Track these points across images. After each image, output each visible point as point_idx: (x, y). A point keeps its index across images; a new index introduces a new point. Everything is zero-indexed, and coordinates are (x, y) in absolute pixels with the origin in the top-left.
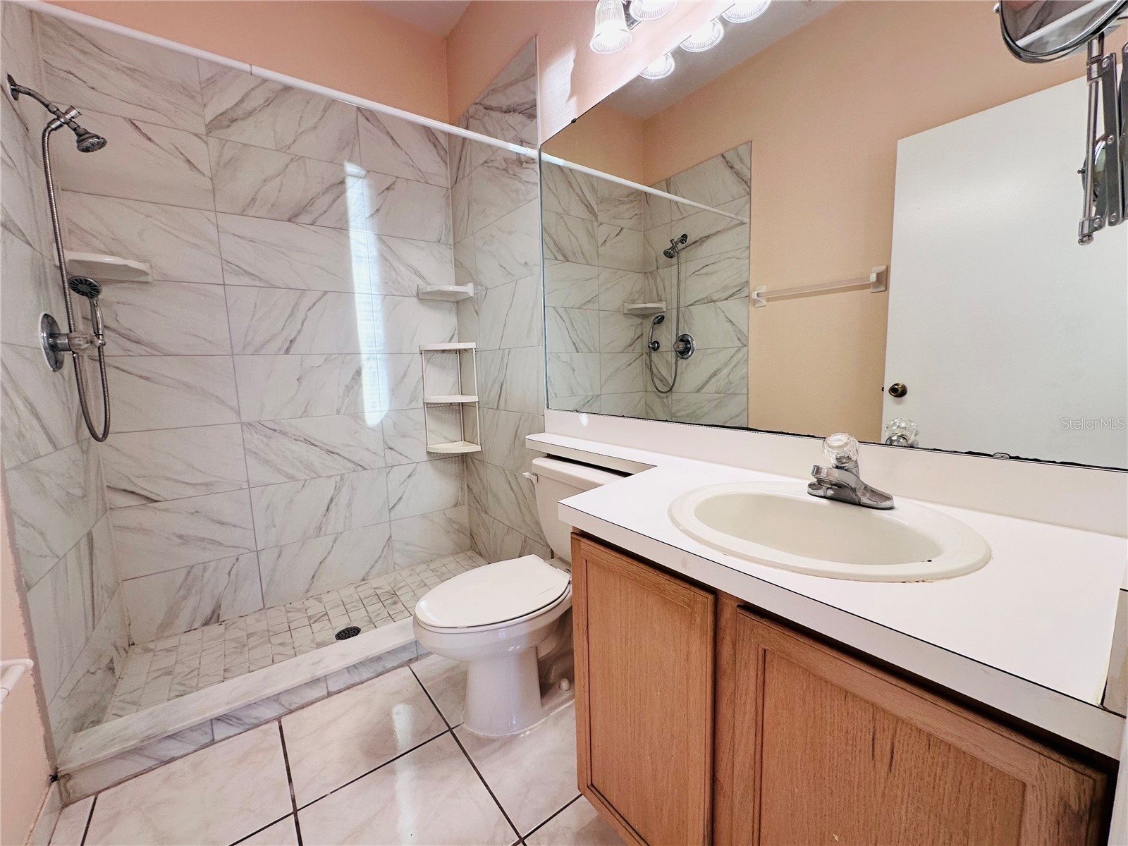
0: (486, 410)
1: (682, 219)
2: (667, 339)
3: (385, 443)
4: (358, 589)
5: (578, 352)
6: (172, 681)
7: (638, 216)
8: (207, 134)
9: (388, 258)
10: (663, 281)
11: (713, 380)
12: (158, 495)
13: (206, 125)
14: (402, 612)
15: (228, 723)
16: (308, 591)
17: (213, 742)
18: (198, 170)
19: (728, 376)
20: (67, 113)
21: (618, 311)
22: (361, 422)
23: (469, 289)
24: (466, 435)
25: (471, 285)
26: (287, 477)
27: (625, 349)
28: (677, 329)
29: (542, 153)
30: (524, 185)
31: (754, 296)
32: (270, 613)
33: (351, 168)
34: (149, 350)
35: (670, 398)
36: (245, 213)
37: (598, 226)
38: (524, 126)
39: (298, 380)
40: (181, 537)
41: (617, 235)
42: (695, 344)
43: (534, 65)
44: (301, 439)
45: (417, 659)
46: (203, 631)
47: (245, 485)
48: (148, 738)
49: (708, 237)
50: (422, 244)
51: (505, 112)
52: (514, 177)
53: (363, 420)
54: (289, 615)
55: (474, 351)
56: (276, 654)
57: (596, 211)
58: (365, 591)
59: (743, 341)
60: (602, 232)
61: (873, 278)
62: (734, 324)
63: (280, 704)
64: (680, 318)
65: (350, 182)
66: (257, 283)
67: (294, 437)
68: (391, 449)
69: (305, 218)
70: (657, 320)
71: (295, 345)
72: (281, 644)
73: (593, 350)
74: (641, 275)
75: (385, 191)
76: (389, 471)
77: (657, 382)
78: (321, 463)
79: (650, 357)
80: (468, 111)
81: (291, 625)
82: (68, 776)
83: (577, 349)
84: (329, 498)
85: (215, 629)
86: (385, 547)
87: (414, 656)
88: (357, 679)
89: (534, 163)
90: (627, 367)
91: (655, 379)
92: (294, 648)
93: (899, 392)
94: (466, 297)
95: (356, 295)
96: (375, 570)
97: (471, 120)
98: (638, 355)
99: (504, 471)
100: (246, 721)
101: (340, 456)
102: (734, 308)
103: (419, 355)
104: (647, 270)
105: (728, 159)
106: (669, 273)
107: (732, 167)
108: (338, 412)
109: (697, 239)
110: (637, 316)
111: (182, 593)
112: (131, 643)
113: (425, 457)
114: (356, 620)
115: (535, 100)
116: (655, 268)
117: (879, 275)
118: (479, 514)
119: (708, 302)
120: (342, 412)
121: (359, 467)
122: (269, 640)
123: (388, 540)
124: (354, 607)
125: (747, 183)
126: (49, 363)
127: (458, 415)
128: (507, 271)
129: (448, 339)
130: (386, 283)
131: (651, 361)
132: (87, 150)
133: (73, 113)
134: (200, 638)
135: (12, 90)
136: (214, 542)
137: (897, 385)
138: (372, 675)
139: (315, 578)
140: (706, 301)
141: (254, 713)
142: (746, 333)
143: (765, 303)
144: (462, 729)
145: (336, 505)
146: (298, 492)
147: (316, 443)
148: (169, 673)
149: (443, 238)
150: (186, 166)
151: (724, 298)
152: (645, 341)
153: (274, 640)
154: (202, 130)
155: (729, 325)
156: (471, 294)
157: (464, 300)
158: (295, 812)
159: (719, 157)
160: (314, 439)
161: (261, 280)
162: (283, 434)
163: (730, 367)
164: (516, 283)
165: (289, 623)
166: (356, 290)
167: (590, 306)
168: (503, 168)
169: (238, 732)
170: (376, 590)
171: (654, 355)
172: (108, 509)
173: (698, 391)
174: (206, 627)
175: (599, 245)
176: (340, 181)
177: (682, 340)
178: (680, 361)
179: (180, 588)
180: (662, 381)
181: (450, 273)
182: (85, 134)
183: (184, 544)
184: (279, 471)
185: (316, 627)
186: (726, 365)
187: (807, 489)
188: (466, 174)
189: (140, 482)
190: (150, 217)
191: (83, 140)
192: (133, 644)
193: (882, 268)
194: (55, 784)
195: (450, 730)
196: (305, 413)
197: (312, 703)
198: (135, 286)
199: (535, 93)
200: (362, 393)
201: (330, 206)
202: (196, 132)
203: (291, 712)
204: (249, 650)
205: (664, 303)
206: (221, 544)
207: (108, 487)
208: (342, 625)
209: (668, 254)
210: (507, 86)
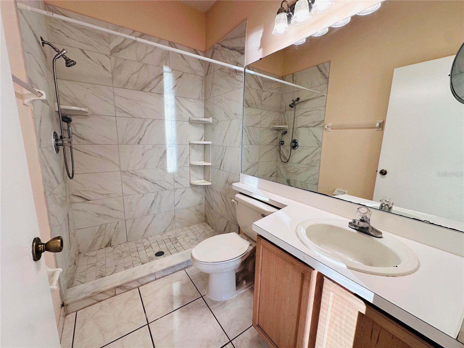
0: (215, 169)
1: (298, 91)
2: (288, 140)
3: (174, 180)
4: (162, 236)
5: (251, 144)
6: (96, 269)
7: (279, 88)
8: (111, 55)
9: (178, 106)
10: (288, 116)
11: (306, 159)
12: (90, 198)
13: (110, 51)
14: (180, 246)
15: (121, 289)
16: (143, 236)
17: (115, 295)
18: (108, 70)
19: (312, 158)
20: (62, 52)
21: (268, 128)
22: (165, 172)
23: (210, 120)
24: (205, 177)
25: (211, 118)
26: (137, 192)
27: (270, 144)
28: (292, 137)
29: (246, 69)
30: (237, 81)
31: (326, 127)
32: (130, 243)
33: (166, 69)
34: (87, 142)
35: (287, 165)
36: (124, 88)
37: (263, 92)
38: (239, 57)
39: (142, 154)
40: (98, 214)
41: (270, 96)
42: (299, 143)
43: (245, 32)
44: (143, 178)
45: (187, 267)
46: (105, 249)
47: (121, 195)
48: (94, 293)
49: (308, 100)
50: (192, 100)
51: (231, 49)
52: (233, 77)
53: (166, 171)
54: (137, 245)
55: (211, 145)
56: (134, 261)
57: (262, 86)
58: (165, 237)
59: (320, 145)
60: (263, 95)
61: (377, 125)
62: (316, 137)
63: (139, 282)
64: (294, 133)
65: (165, 74)
66: (128, 116)
67: (140, 177)
68: (176, 182)
69: (147, 90)
70: (284, 132)
71: (142, 141)
72: (135, 257)
73: (257, 144)
74: (279, 113)
75: (179, 77)
76: (175, 191)
77: (282, 158)
78: (150, 187)
79: (280, 147)
80: (214, 46)
81: (138, 249)
82: (67, 305)
83: (251, 143)
84: (152, 201)
85: (110, 249)
86: (172, 220)
87: (186, 266)
88: (166, 274)
89: (242, 73)
90: (270, 151)
91: (281, 156)
92: (140, 259)
93: (383, 173)
94: (209, 122)
95: (166, 121)
96: (168, 229)
97: (215, 50)
98: (275, 146)
99: (221, 194)
100: (127, 288)
101: (157, 184)
102: (317, 130)
103: (189, 145)
104: (281, 111)
105: (320, 68)
106: (290, 113)
107: (321, 71)
108: (157, 167)
109: (304, 100)
110: (276, 130)
111: (97, 235)
112: (79, 253)
113: (189, 185)
114: (163, 248)
115: (244, 47)
116: (285, 110)
117: (380, 124)
118: (209, 209)
119: (306, 127)
120: (158, 167)
121: (164, 189)
122: (130, 255)
123: (174, 217)
124: (161, 243)
125: (327, 79)
126: (56, 150)
127: (203, 169)
128: (227, 115)
129: (200, 139)
130: (177, 116)
131: (280, 149)
132: (69, 66)
133: (65, 52)
134: (104, 252)
135: (42, 43)
136: (110, 216)
137: (383, 170)
138: (171, 273)
139: (146, 231)
140: (305, 126)
141: (130, 285)
142: (321, 142)
143: (330, 130)
144: (206, 297)
145: (155, 204)
146: (141, 198)
147: (148, 179)
148: (95, 266)
149: (200, 97)
150: (102, 68)
151: (313, 126)
152: (278, 140)
153: (132, 255)
154: (109, 53)
155: (314, 138)
156: (211, 122)
157: (207, 124)
158: (148, 324)
159: (316, 66)
160: (148, 178)
161: (130, 114)
162: (136, 176)
163: (313, 154)
164: (231, 121)
165: (137, 248)
166: (166, 119)
167: (257, 126)
168: (228, 73)
169: (124, 292)
170: (169, 237)
171: (282, 146)
172: (72, 203)
173: (299, 163)
174: (106, 248)
175: (263, 100)
176: (161, 74)
177: (293, 142)
178: (292, 150)
179: (97, 233)
180: (284, 157)
181: (202, 112)
182: (68, 61)
183: (98, 217)
184: (134, 190)
185: (147, 250)
186: (312, 154)
187: (348, 224)
188: (212, 72)
189: (84, 193)
190: (88, 89)
191: (68, 63)
192: (80, 253)
193: (381, 121)
194: (63, 307)
195: (202, 297)
196: (145, 168)
197: (150, 282)
198: (82, 117)
199: (244, 44)
200: (166, 160)
201: (157, 85)
202: (106, 54)
203: (142, 285)
204: (123, 258)
205: (287, 125)
206: (112, 217)
207: (72, 194)
208: (157, 250)
209: (291, 106)
210: (232, 39)
